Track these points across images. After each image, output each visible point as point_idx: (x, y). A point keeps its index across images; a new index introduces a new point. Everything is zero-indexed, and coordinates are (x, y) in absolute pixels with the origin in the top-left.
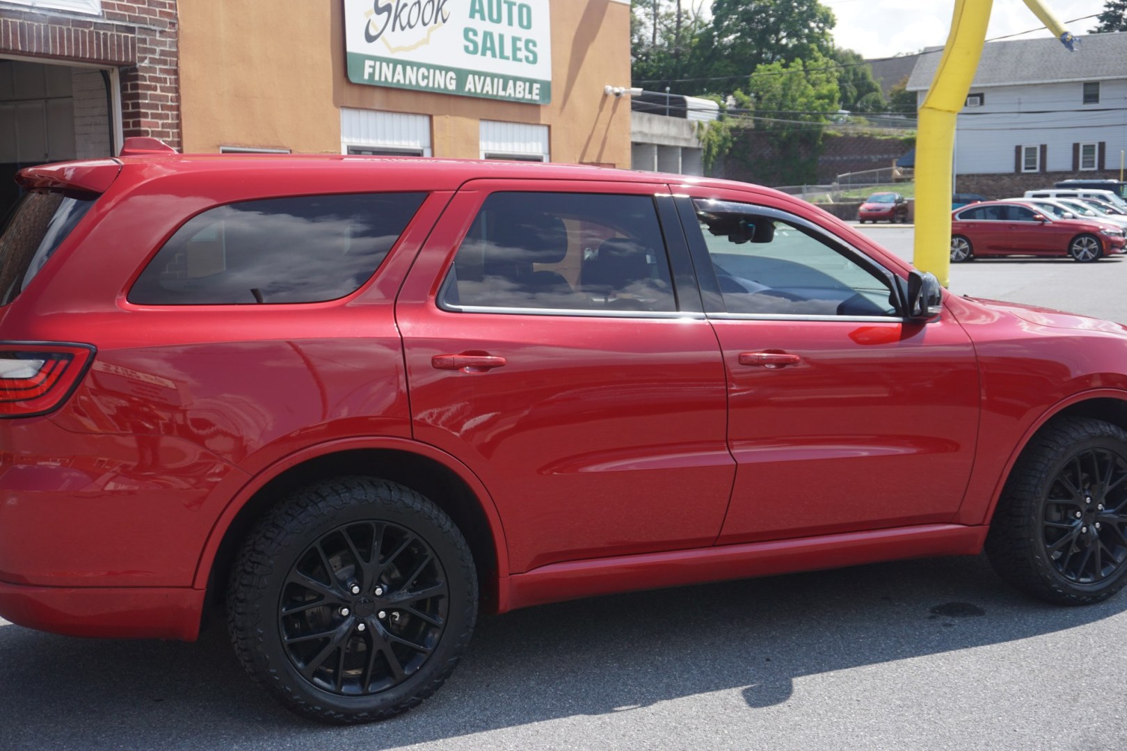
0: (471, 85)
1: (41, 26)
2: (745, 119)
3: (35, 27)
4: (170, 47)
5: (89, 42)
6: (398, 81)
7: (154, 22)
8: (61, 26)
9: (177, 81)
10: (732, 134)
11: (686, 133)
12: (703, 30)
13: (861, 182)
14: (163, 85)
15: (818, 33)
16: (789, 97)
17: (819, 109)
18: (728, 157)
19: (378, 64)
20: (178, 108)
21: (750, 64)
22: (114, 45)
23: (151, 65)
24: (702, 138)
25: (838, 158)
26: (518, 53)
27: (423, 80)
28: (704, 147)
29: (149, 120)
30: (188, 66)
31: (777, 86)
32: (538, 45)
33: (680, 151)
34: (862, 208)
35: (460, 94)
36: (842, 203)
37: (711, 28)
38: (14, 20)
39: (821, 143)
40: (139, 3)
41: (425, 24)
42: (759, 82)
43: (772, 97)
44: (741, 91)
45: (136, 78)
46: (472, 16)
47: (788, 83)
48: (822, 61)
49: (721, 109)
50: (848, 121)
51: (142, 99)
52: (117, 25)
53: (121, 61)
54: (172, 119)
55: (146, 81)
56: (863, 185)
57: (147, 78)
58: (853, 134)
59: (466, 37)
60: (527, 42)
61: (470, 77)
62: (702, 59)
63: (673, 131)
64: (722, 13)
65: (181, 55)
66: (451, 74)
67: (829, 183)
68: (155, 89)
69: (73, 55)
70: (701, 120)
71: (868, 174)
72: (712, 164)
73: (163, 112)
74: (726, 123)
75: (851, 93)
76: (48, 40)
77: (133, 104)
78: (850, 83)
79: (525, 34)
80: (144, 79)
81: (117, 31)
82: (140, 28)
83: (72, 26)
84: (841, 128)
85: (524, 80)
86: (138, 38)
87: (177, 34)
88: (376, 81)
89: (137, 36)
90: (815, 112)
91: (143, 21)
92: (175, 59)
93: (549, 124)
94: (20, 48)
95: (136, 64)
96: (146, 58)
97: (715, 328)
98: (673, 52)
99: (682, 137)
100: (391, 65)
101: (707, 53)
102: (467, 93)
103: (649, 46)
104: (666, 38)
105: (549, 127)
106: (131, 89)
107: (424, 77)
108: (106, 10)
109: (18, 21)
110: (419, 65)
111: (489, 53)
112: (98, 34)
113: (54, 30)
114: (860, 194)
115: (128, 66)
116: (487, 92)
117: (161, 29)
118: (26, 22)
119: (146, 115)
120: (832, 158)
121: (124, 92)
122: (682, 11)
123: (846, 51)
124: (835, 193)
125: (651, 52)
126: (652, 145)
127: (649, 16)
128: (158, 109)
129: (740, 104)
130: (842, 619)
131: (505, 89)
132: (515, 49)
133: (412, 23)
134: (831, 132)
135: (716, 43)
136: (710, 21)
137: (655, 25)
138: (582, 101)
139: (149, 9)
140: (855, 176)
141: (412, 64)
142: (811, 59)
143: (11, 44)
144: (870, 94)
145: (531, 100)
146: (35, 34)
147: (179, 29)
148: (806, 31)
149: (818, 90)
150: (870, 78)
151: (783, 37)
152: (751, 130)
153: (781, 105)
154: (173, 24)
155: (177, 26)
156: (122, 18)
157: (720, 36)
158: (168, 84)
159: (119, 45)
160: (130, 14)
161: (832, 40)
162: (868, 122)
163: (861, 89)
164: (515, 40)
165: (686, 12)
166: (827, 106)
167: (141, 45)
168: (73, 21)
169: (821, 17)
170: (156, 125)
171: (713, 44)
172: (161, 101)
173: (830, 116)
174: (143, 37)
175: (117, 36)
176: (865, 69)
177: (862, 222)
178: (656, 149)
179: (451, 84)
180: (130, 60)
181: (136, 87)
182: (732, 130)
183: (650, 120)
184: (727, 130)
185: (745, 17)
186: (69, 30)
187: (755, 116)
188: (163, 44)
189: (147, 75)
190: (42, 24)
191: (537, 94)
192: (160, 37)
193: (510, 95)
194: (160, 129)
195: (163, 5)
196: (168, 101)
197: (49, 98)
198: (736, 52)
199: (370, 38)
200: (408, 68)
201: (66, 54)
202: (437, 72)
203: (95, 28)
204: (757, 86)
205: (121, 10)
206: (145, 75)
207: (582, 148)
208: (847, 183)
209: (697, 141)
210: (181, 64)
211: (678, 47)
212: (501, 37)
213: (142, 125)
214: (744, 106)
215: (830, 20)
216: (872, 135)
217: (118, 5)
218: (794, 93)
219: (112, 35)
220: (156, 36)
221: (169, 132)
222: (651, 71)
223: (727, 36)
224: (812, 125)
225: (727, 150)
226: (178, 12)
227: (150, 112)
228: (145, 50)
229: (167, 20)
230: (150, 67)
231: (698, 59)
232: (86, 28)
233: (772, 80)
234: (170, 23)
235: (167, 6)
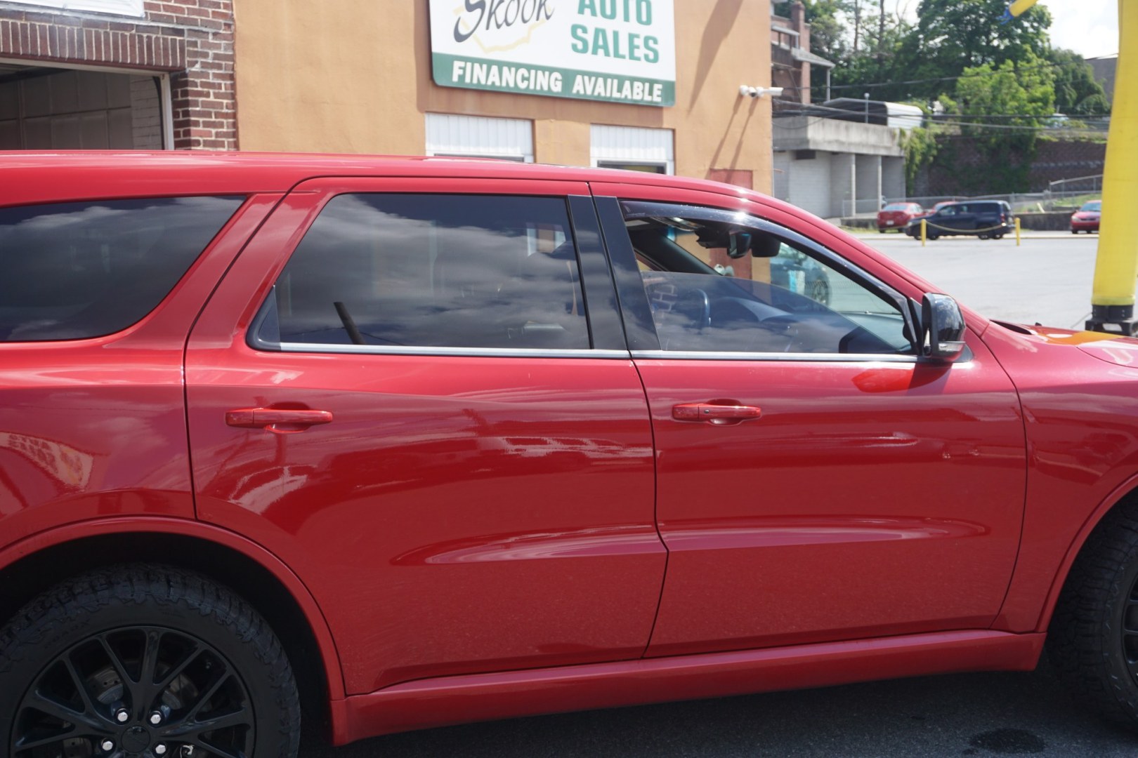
0: (580, 87)
1: (73, 30)
2: (951, 125)
3: (67, 31)
4: (225, 50)
5: (130, 46)
6: (493, 83)
7: (205, 24)
8: (97, 29)
9: (233, 86)
10: (936, 141)
11: (886, 141)
12: (908, 33)
13: (1077, 189)
14: (217, 91)
15: (1032, 33)
16: (999, 101)
17: (1032, 113)
18: (932, 165)
19: (469, 65)
20: (234, 116)
21: (956, 68)
22: (160, 49)
23: (204, 70)
24: (904, 145)
25: (1052, 165)
26: (636, 50)
27: (523, 81)
28: (906, 155)
29: (201, 128)
30: (245, 70)
31: (986, 89)
32: (659, 41)
33: (880, 160)
34: (1074, 217)
35: (567, 96)
36: (1054, 212)
37: (917, 31)
38: (43, 24)
39: (1033, 149)
40: (188, 4)
41: (524, 21)
42: (966, 87)
43: (980, 102)
44: (947, 95)
45: (186, 84)
46: (581, 11)
47: (998, 86)
48: (1036, 61)
49: (925, 116)
50: (1064, 125)
51: (192, 106)
52: (163, 28)
53: (167, 67)
54: (228, 127)
55: (197, 87)
56: (1077, 192)
57: (199, 84)
58: (1069, 139)
59: (574, 35)
60: (647, 39)
61: (579, 78)
62: (906, 64)
63: (872, 139)
64: (928, 15)
65: (238, 59)
66: (557, 75)
67: (1041, 191)
68: (208, 95)
69: (112, 60)
70: (904, 127)
71: (1085, 181)
72: (915, 172)
73: (217, 120)
74: (930, 129)
75: (1070, 95)
76: (82, 44)
77: (183, 112)
78: (1069, 86)
79: (644, 31)
80: (195, 85)
81: (162, 34)
82: (189, 30)
83: (111, 29)
84: (1056, 132)
85: (643, 81)
86: (188, 41)
87: (233, 36)
88: (467, 84)
89: (186, 38)
90: (1028, 115)
91: (194, 22)
92: (231, 63)
93: (673, 127)
94: (50, 54)
95: (185, 69)
96: (197, 62)
97: (639, 369)
98: (875, 57)
99: (882, 145)
100: (485, 66)
101: (912, 57)
102: (575, 95)
103: (849, 51)
104: (869, 42)
105: (674, 131)
106: (182, 96)
107: (524, 79)
108: (149, 12)
109: (47, 25)
110: (518, 66)
111: (601, 52)
112: (141, 38)
113: (89, 34)
114: (1073, 203)
115: (178, 71)
116: (599, 94)
117: (214, 31)
118: (56, 26)
119: (196, 124)
120: (1045, 165)
121: (175, 99)
122: (885, 13)
123: (1064, 51)
124: (1047, 202)
125: (853, 57)
126: (849, 154)
127: (850, 21)
128: (211, 117)
129: (947, 109)
130: (847, 748)
131: (620, 90)
132: (632, 47)
133: (510, 21)
134: (1045, 137)
135: (921, 47)
136: (915, 24)
137: (856, 29)
138: (714, 103)
139: (200, 10)
140: (1070, 183)
141: (509, 65)
142: (1023, 60)
143: (39, 50)
144: (1091, 97)
145: (652, 102)
146: (67, 39)
147: (235, 30)
148: (1019, 31)
149: (1030, 93)
150: (1092, 80)
151: (994, 38)
152: (957, 136)
153: (989, 110)
154: (228, 26)
155: (233, 27)
156: (169, 20)
157: (926, 39)
158: (223, 90)
159: (166, 49)
160: (178, 15)
161: (1048, 40)
162: (1086, 126)
163: (1082, 91)
164: (632, 37)
165: (890, 15)
166: (1040, 110)
167: (191, 49)
168: (111, 24)
169: (1035, 16)
170: (209, 134)
171: (918, 47)
172: (214, 108)
173: (1042, 119)
174: (194, 39)
175: (164, 39)
176: (1086, 71)
177: (1075, 232)
178: (853, 158)
179: (556, 86)
180: (179, 65)
181: (186, 93)
182: (937, 136)
183: (847, 128)
184: (932, 138)
185: (952, 18)
186: (107, 34)
187: (963, 121)
188: (218, 46)
189: (198, 81)
190: (76, 28)
191: (658, 96)
192: (213, 39)
193: (626, 97)
194: (213, 138)
195: (217, 5)
196: (222, 108)
197: (110, 109)
198: (942, 55)
199: (459, 38)
200: (505, 69)
201: (103, 59)
202: (540, 73)
203: (137, 31)
204: (964, 90)
205: (167, 11)
206: (196, 80)
207: (713, 154)
208: (1060, 190)
209: (899, 148)
210: (238, 68)
211: (881, 52)
212: (616, 34)
213: (192, 133)
214: (950, 111)
215: (1045, 19)
216: (1090, 139)
217: (164, 5)
218: (1004, 96)
219: (157, 39)
220: (208, 38)
221: (223, 142)
222: (852, 77)
223: (933, 39)
224: (1025, 130)
225: (931, 159)
226: (234, 12)
227: (201, 120)
228: (196, 54)
229: (222, 21)
230: (202, 72)
231: (902, 63)
232: (126, 30)
233: (980, 83)
234: (225, 24)
235: (222, 6)
